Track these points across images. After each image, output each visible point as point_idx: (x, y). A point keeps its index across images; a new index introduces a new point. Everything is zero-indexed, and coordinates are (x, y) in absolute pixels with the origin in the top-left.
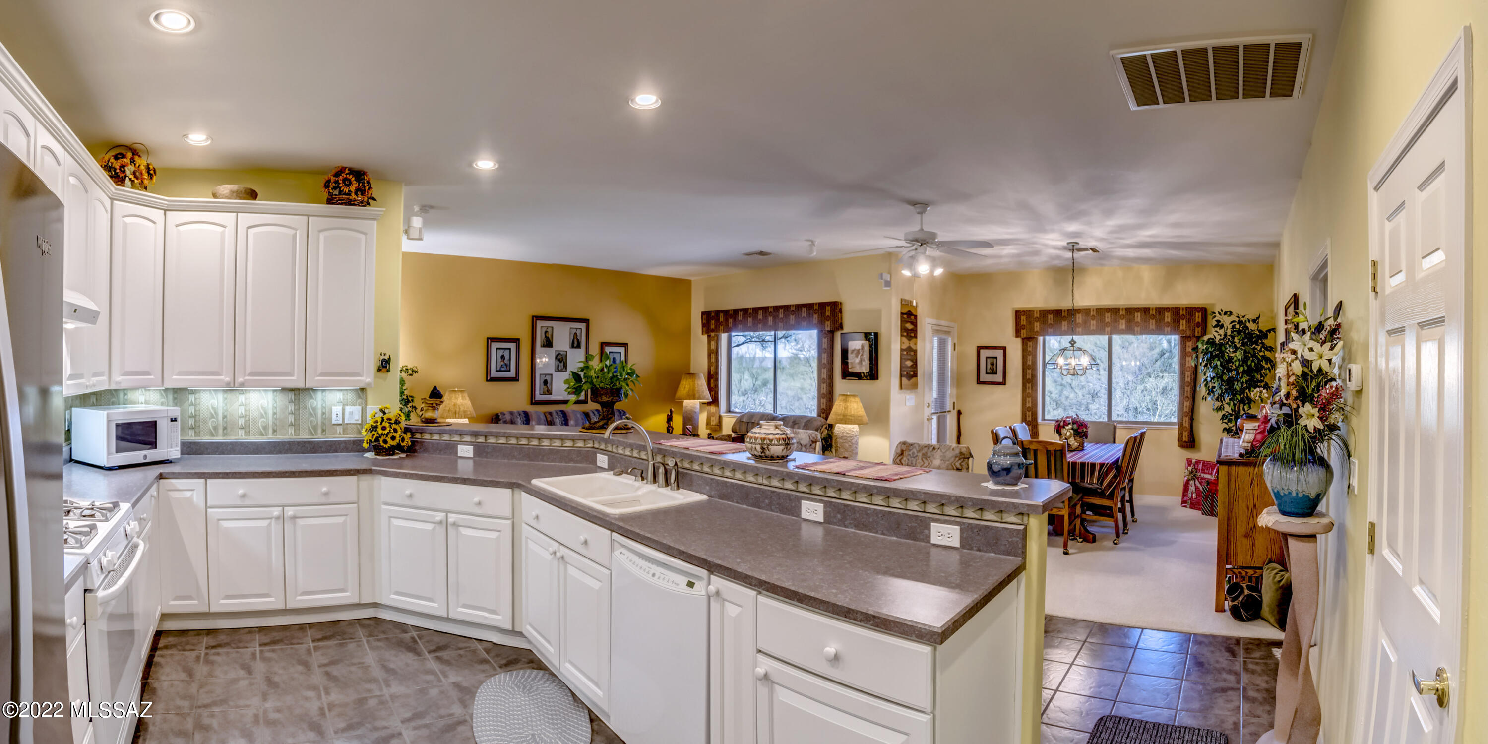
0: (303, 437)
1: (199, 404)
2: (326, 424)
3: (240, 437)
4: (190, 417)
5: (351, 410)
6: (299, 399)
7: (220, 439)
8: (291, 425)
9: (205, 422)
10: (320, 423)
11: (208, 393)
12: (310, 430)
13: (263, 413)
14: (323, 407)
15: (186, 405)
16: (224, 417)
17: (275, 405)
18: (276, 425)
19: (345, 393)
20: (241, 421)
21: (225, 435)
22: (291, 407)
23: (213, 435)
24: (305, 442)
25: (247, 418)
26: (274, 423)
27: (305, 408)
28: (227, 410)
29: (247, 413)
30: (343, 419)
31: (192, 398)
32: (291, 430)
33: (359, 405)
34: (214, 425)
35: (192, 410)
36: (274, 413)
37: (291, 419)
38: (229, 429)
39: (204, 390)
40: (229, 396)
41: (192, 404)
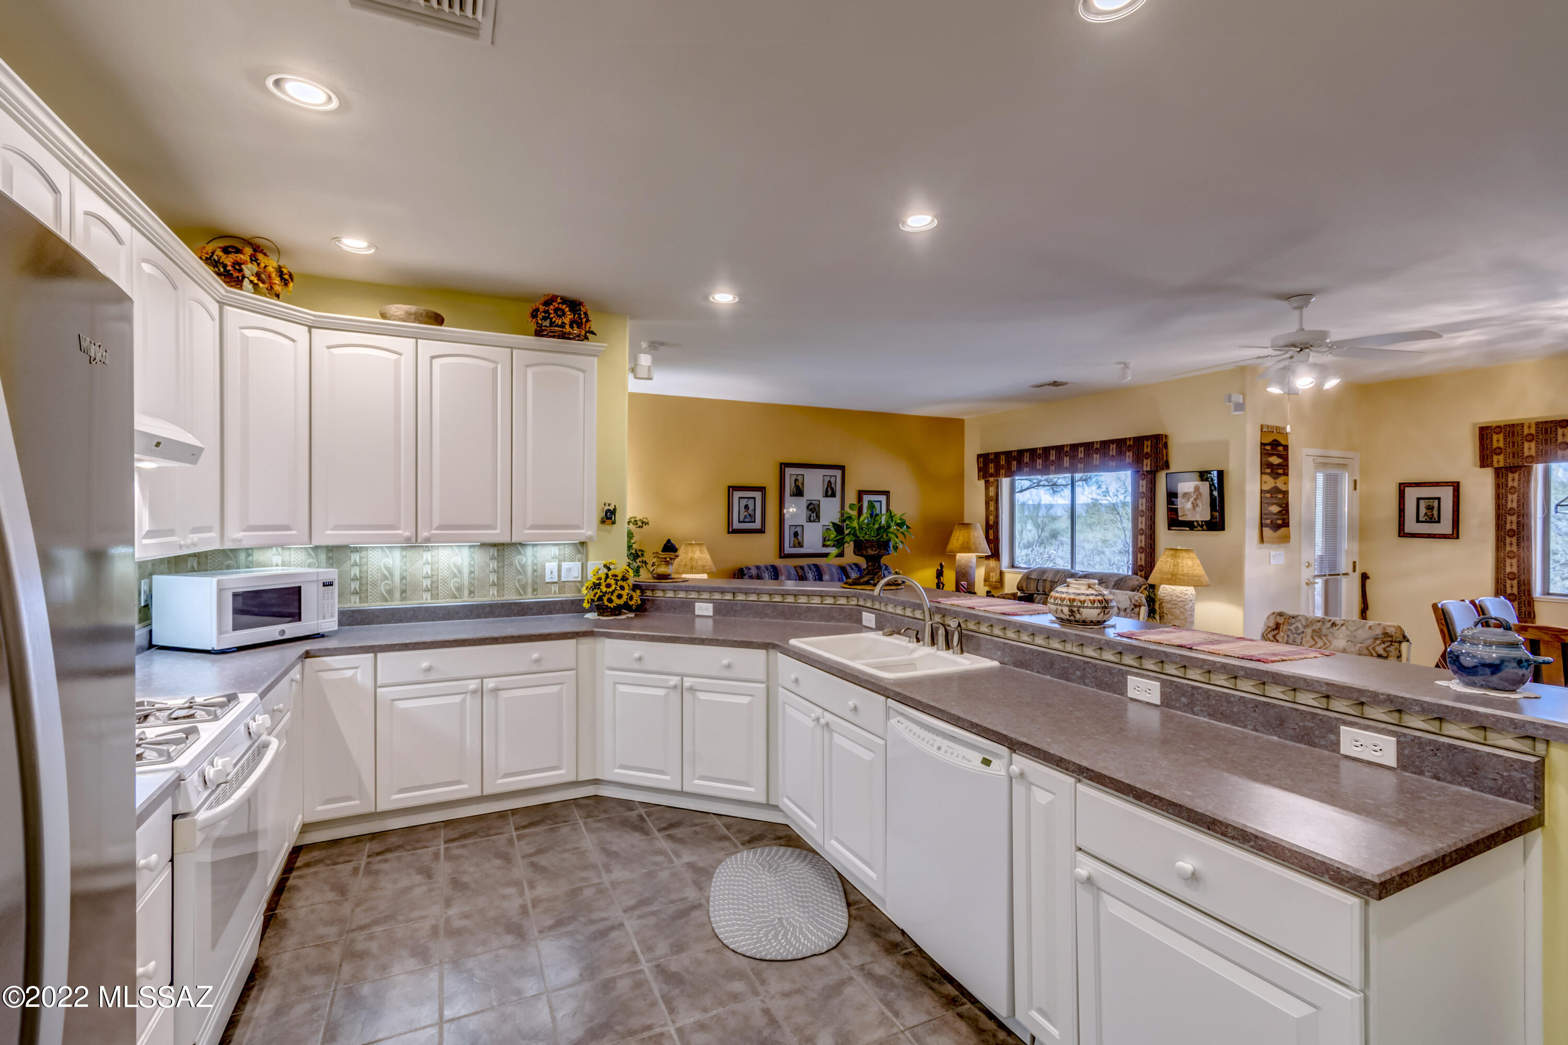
0: (509, 598)
1: (367, 564)
2: (538, 581)
3: (426, 600)
4: (353, 580)
5: (568, 567)
6: (504, 556)
7: (396, 604)
8: (494, 584)
9: (375, 584)
10: (530, 581)
11: (379, 550)
12: (517, 589)
13: (456, 572)
14: (534, 564)
15: (346, 566)
16: (403, 578)
17: (472, 563)
18: (473, 585)
19: (562, 547)
20: (427, 583)
21: (403, 599)
22: (493, 565)
23: (386, 600)
24: (511, 604)
25: (435, 579)
26: (470, 583)
27: (511, 564)
28: (406, 571)
29: (435, 573)
30: (559, 576)
31: (355, 557)
32: (493, 591)
33: (579, 561)
34: (388, 588)
35: (356, 571)
36: (471, 572)
37: (493, 577)
38: (409, 593)
39: (373, 548)
40: (409, 553)
41: (355, 564)
